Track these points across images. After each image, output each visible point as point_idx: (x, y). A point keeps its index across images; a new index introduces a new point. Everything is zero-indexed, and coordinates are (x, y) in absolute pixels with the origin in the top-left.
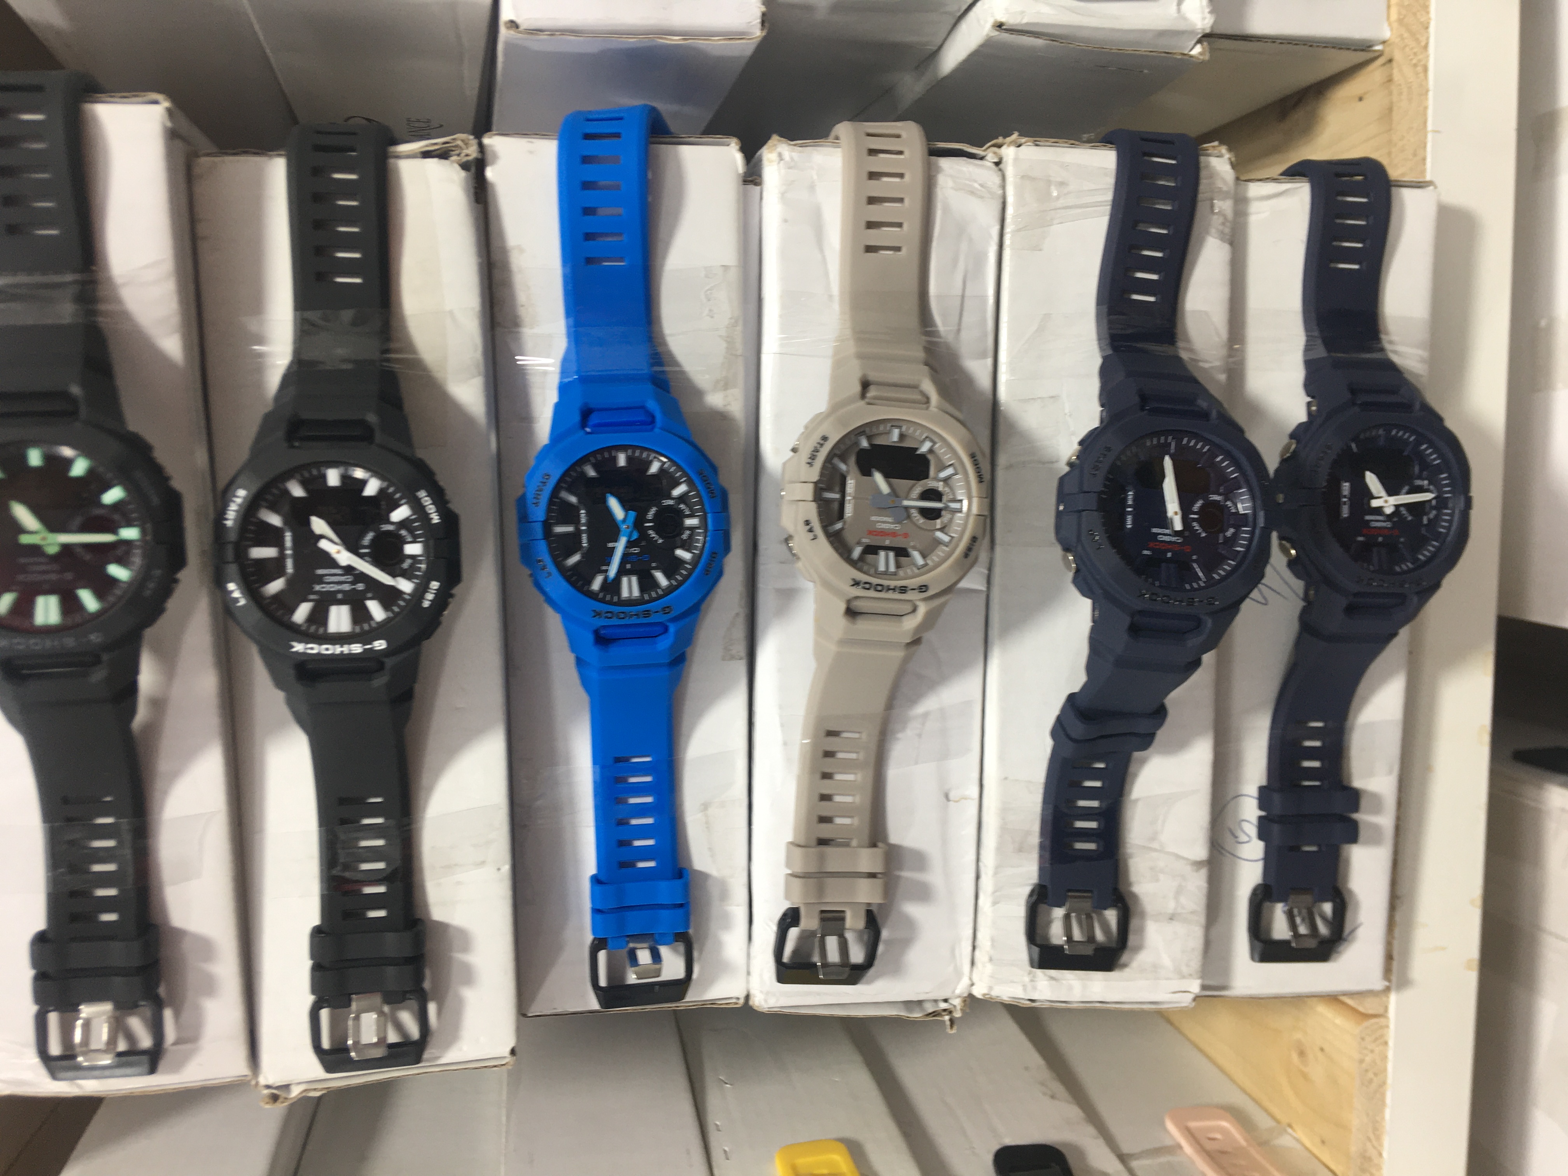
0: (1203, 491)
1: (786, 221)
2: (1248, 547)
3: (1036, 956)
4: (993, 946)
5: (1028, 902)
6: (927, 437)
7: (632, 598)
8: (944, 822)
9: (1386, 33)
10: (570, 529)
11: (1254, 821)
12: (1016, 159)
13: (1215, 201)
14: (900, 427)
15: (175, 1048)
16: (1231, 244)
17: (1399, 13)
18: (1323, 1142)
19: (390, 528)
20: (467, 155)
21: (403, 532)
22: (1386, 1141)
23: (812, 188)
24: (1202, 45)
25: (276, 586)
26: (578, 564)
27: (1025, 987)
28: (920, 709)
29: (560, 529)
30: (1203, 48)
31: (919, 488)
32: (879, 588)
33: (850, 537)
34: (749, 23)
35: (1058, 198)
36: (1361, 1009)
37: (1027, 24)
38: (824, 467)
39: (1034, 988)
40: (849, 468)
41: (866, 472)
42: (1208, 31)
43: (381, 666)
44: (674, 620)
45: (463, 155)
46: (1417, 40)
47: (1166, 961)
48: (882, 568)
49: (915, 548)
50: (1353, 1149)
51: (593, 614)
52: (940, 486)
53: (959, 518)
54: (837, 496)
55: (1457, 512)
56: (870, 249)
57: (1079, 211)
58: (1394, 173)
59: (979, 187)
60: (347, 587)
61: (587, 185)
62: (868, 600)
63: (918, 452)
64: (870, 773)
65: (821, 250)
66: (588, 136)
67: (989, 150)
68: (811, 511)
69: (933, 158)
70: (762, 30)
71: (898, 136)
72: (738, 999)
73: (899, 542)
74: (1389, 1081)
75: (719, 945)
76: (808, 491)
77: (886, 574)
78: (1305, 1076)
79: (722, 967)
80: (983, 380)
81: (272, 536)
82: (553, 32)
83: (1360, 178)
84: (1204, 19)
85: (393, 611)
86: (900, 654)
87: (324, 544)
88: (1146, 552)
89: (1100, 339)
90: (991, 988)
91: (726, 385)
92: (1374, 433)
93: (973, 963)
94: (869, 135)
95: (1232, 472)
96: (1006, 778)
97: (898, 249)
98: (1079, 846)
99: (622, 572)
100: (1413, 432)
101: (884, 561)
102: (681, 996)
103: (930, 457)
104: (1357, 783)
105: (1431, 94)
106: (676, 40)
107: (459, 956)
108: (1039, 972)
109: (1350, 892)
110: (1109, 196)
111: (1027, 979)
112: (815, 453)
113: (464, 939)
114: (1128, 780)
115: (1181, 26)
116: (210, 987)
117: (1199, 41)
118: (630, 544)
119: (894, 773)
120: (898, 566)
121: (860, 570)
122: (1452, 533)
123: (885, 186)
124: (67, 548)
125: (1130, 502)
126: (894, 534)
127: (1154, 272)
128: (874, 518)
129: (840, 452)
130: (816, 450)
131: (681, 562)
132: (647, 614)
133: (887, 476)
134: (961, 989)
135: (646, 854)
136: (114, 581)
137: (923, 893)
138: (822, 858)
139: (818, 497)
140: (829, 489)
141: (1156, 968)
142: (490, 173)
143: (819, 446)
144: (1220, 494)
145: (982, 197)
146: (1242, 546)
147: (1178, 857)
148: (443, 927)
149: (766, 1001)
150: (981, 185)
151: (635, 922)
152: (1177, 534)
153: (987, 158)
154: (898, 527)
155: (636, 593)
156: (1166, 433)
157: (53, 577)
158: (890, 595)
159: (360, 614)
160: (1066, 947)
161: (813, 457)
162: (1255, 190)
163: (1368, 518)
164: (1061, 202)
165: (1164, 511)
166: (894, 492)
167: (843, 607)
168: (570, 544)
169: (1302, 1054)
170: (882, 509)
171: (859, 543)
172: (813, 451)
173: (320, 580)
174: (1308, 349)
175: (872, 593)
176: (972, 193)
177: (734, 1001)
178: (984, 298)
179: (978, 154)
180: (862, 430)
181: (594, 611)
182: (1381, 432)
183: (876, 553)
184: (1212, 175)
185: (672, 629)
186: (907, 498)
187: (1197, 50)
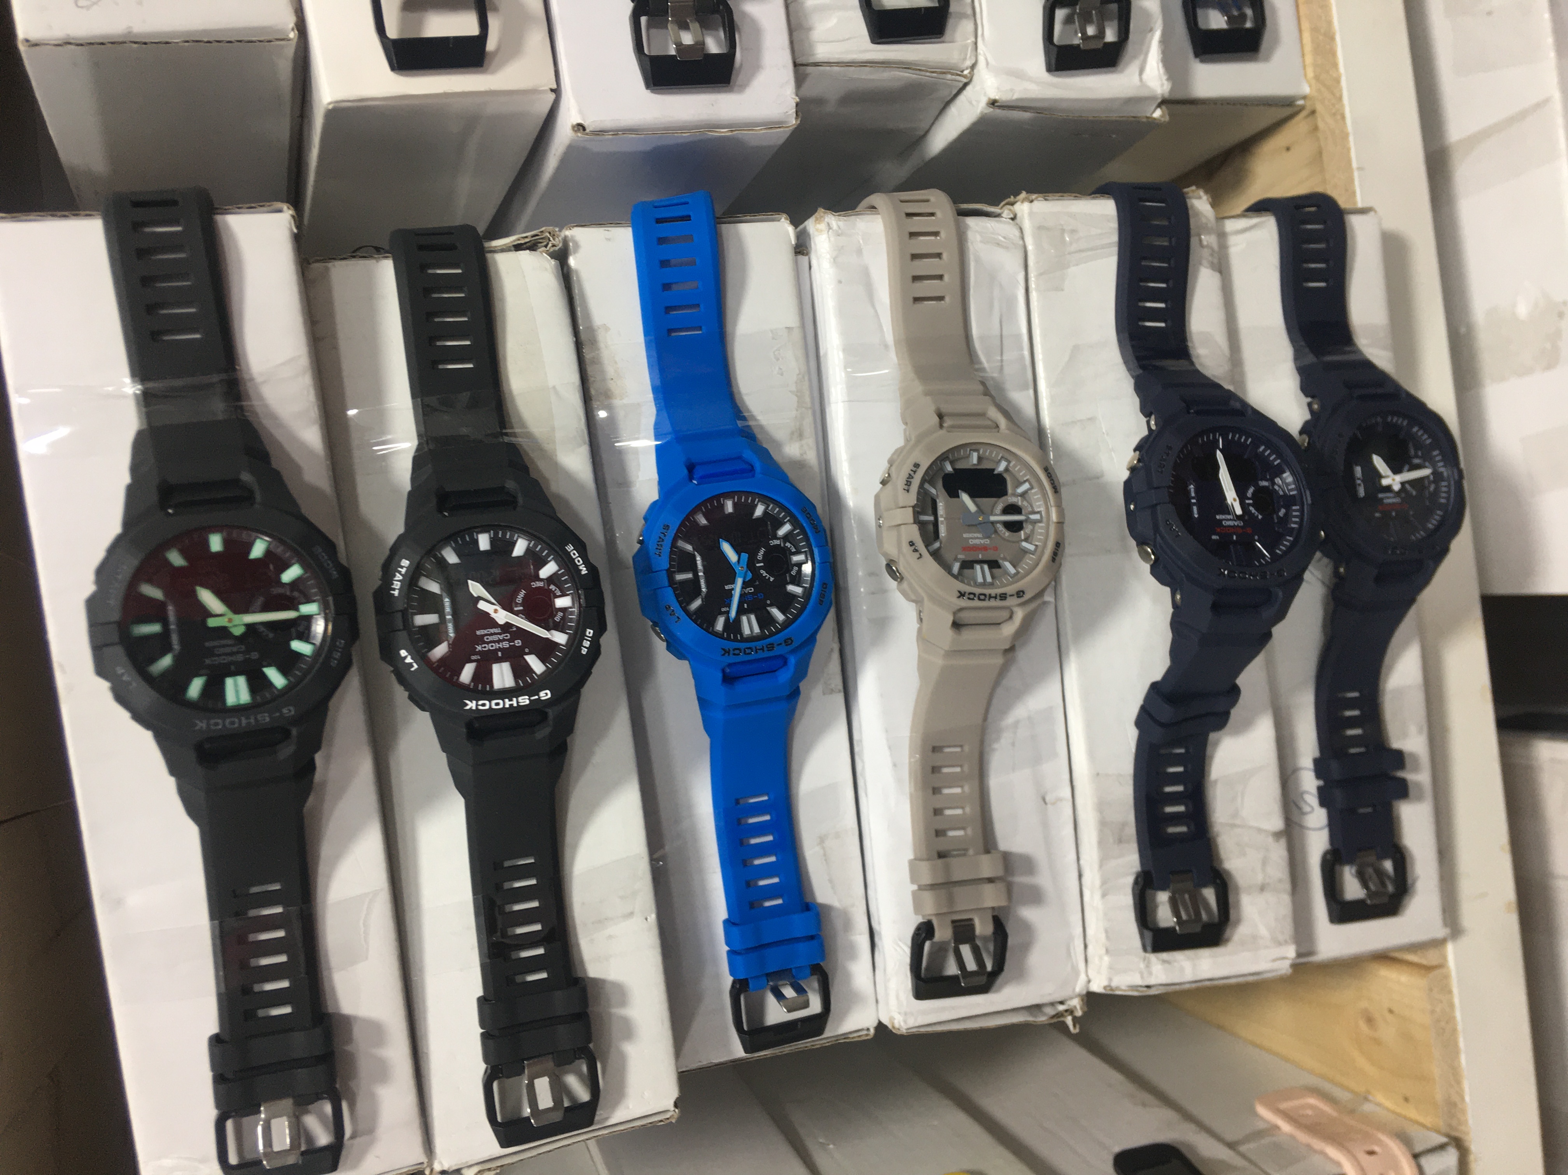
0: (1253, 480)
1: (840, 282)
2: (1301, 523)
3: (1149, 942)
4: (1108, 938)
5: (1133, 889)
6: (1002, 457)
7: (754, 634)
8: (1045, 825)
9: (1306, 90)
10: (690, 576)
11: (1314, 791)
12: (1031, 214)
13: (1203, 237)
14: (977, 450)
15: (351, 1141)
16: (1220, 272)
17: (1314, 72)
18: (1406, 1099)
19: (540, 584)
20: (554, 246)
21: (552, 587)
22: (1466, 1085)
23: (859, 252)
24: (1161, 109)
25: (440, 650)
26: (700, 608)
27: (1141, 974)
28: (1010, 719)
29: (680, 577)
30: (1163, 112)
31: (1000, 505)
32: (982, 597)
33: (948, 556)
34: (787, 112)
35: (1071, 243)
36: (1424, 962)
37: (1017, 100)
38: (919, 493)
39: (1150, 973)
40: (937, 491)
41: (953, 493)
42: (1167, 95)
43: (544, 716)
44: (793, 651)
45: (550, 245)
46: (1333, 94)
47: (1263, 931)
48: (980, 579)
49: (1005, 559)
50: (1439, 1097)
51: (723, 652)
52: (1019, 501)
53: (1040, 528)
54: (932, 518)
55: (1452, 483)
56: (917, 300)
57: (1089, 253)
58: (1343, 203)
59: (1002, 239)
60: (506, 645)
61: (664, 264)
62: (974, 611)
63: (996, 472)
64: (976, 783)
65: (873, 306)
66: (659, 221)
67: (1004, 208)
68: (913, 532)
69: (961, 218)
70: (796, 119)
71: (928, 201)
72: (868, 1029)
73: (991, 555)
74: (1460, 1027)
75: (848, 976)
76: (908, 515)
77: (984, 584)
78: (1377, 1042)
79: (854, 998)
80: (1029, 410)
81: (430, 603)
82: (616, 132)
83: (1313, 209)
84: (1162, 85)
85: (551, 663)
86: (999, 660)
87: (482, 605)
88: (1214, 537)
89: (1126, 362)
90: (1110, 980)
91: (799, 434)
92: (1374, 421)
93: (1086, 961)
94: (902, 201)
95: (1275, 460)
96: (1098, 774)
97: (941, 298)
98: (1171, 830)
99: (741, 611)
100: (1405, 416)
101: (981, 573)
102: (820, 1031)
103: (1006, 476)
104: (1396, 744)
105: (1351, 139)
106: (724, 132)
107: (617, 1011)
108: (1153, 957)
109: (1405, 847)
110: (1115, 238)
111: (1142, 965)
112: (909, 480)
113: (621, 993)
114: (1207, 762)
115: (1144, 93)
116: (383, 1073)
117: (1159, 105)
118: (745, 585)
119: (994, 782)
120: (993, 577)
121: (962, 582)
122: (1452, 500)
123: (924, 244)
124: (250, 627)
125: (1193, 494)
126: (985, 548)
127: (1161, 302)
128: (965, 536)
129: (929, 478)
130: (910, 477)
131: (793, 597)
132: (771, 647)
133: (972, 496)
134: (1080, 987)
135: (772, 892)
136: (298, 655)
137: (1035, 897)
138: (947, 869)
139: (917, 521)
140: (923, 513)
141: (1255, 938)
142: (572, 261)
143: (912, 473)
144: (1266, 480)
145: (1007, 248)
146: (1295, 523)
147: (1260, 830)
148: (598, 983)
149: (905, 1022)
150: (1004, 238)
151: (774, 960)
152: (1239, 518)
153: (1003, 215)
154: (987, 541)
155: (757, 630)
156: (1214, 430)
157: (240, 658)
158: (993, 603)
159: (521, 670)
160: (1177, 928)
161: (908, 483)
162: (1231, 225)
163: (1380, 495)
164: (1074, 247)
165: (1224, 498)
166: (980, 511)
167: (950, 619)
168: (689, 591)
169: (1370, 1020)
170: (973, 526)
171: (956, 559)
172: (908, 478)
173: (481, 640)
174: (1297, 358)
175: (976, 603)
176: (998, 244)
177: (865, 1032)
178: (1019, 336)
179: (993, 212)
180: (945, 456)
181: (723, 649)
182: (1379, 419)
183: (972, 568)
184: (1198, 214)
185: (792, 660)
186: (992, 514)
187: (1157, 114)
